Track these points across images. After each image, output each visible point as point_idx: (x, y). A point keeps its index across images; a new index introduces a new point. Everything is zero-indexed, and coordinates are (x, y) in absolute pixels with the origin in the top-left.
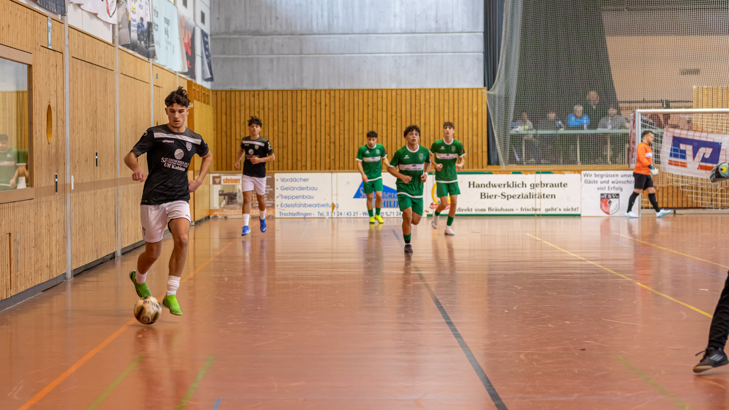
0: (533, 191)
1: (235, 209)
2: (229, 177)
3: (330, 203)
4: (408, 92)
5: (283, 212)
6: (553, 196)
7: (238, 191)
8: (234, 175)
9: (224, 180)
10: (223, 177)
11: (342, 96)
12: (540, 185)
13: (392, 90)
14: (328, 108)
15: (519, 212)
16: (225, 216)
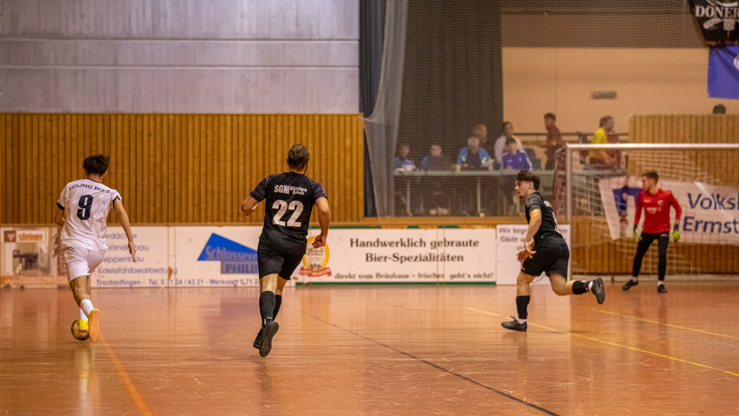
0: (434, 252)
1: (35, 275)
2: (27, 232)
3: (166, 268)
4: (260, 119)
5: (102, 280)
6: (460, 258)
7: (39, 252)
8: (33, 229)
9: (20, 236)
10: (19, 232)
11: (171, 123)
12: (443, 244)
13: (238, 115)
14: (152, 138)
15: (416, 279)
16: (21, 285)
